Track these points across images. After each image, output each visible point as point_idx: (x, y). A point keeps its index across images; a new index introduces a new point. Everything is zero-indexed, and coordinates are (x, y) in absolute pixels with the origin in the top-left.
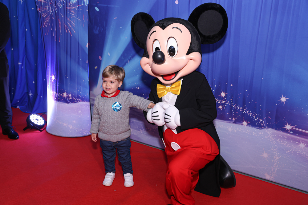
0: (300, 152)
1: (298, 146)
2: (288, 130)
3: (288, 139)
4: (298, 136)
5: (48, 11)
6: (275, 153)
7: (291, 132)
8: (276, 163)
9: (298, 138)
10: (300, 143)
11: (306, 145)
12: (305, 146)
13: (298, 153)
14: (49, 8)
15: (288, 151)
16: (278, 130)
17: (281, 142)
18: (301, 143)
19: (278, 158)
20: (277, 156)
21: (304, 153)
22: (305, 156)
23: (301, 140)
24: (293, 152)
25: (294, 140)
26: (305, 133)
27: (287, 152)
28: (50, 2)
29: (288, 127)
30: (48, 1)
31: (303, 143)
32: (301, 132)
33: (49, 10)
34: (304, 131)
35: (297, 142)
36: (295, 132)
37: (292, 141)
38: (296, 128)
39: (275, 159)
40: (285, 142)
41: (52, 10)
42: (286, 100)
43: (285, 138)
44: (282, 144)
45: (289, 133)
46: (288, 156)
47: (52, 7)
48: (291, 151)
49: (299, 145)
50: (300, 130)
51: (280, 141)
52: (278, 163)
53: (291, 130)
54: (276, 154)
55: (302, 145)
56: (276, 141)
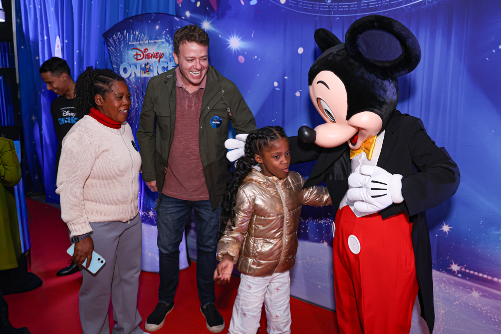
0: (473, 303)
1: (470, 295)
2: (454, 272)
3: (456, 284)
4: (468, 280)
5: (133, 104)
6: (438, 303)
7: (460, 275)
8: (440, 319)
9: (469, 283)
10: (472, 291)
11: (480, 293)
12: (480, 295)
13: (471, 306)
14: (134, 100)
15: (457, 302)
16: (442, 271)
17: (446, 289)
18: (474, 291)
19: (443, 311)
20: (442, 308)
21: (479, 305)
22: (481, 309)
23: (474, 286)
24: (464, 303)
25: (464, 286)
26: (478, 276)
27: (455, 303)
28: (136, 92)
29: (455, 267)
30: (133, 92)
31: (476, 290)
32: (473, 274)
33: (134, 102)
34: (476, 273)
35: (469, 289)
36: (465, 275)
37: (461, 288)
38: (466, 269)
39: (440, 312)
40: (452, 289)
41: (138, 103)
42: (450, 229)
43: (451, 283)
44: (448, 291)
45: (456, 276)
46: (458, 309)
47: (137, 99)
48: (461, 302)
49: (471, 293)
50: (472, 272)
51: (445, 287)
52: (444, 318)
53: (459, 272)
54: (440, 305)
55: (475, 294)
56: (439, 287)
